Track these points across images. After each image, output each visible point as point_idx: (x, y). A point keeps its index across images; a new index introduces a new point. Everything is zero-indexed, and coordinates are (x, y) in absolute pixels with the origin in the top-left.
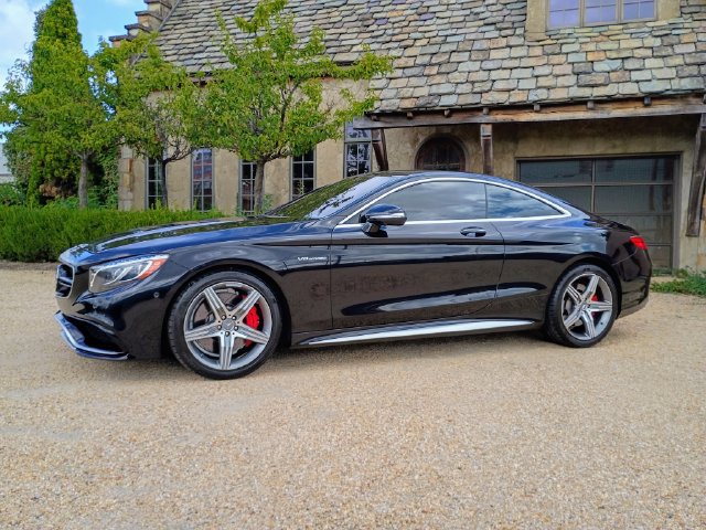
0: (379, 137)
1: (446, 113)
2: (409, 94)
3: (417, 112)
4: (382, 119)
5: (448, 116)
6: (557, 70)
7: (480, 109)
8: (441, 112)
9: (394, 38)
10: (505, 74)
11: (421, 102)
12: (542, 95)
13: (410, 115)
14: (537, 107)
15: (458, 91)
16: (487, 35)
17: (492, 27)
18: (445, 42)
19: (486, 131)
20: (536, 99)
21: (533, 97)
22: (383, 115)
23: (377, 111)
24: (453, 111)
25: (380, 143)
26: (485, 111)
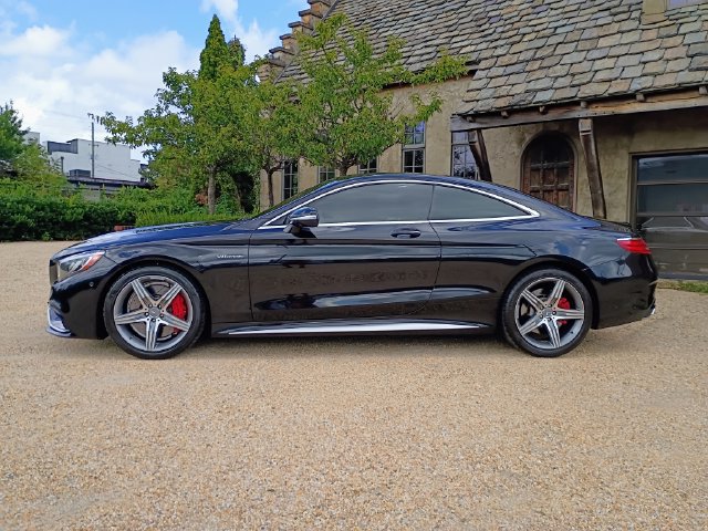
0: (476, 139)
1: (541, 109)
2: (505, 93)
3: (512, 111)
4: (478, 120)
5: (544, 113)
6: (669, 54)
7: (577, 103)
8: (535, 109)
9: (504, 35)
10: (609, 63)
11: (517, 99)
12: (647, 83)
13: (504, 114)
14: (640, 97)
15: (556, 85)
16: (600, 22)
17: (607, 13)
18: (554, 34)
19: (585, 126)
20: (639, 87)
21: (635, 86)
22: (476, 116)
23: (472, 112)
24: (549, 107)
25: (477, 144)
26: (583, 104)
